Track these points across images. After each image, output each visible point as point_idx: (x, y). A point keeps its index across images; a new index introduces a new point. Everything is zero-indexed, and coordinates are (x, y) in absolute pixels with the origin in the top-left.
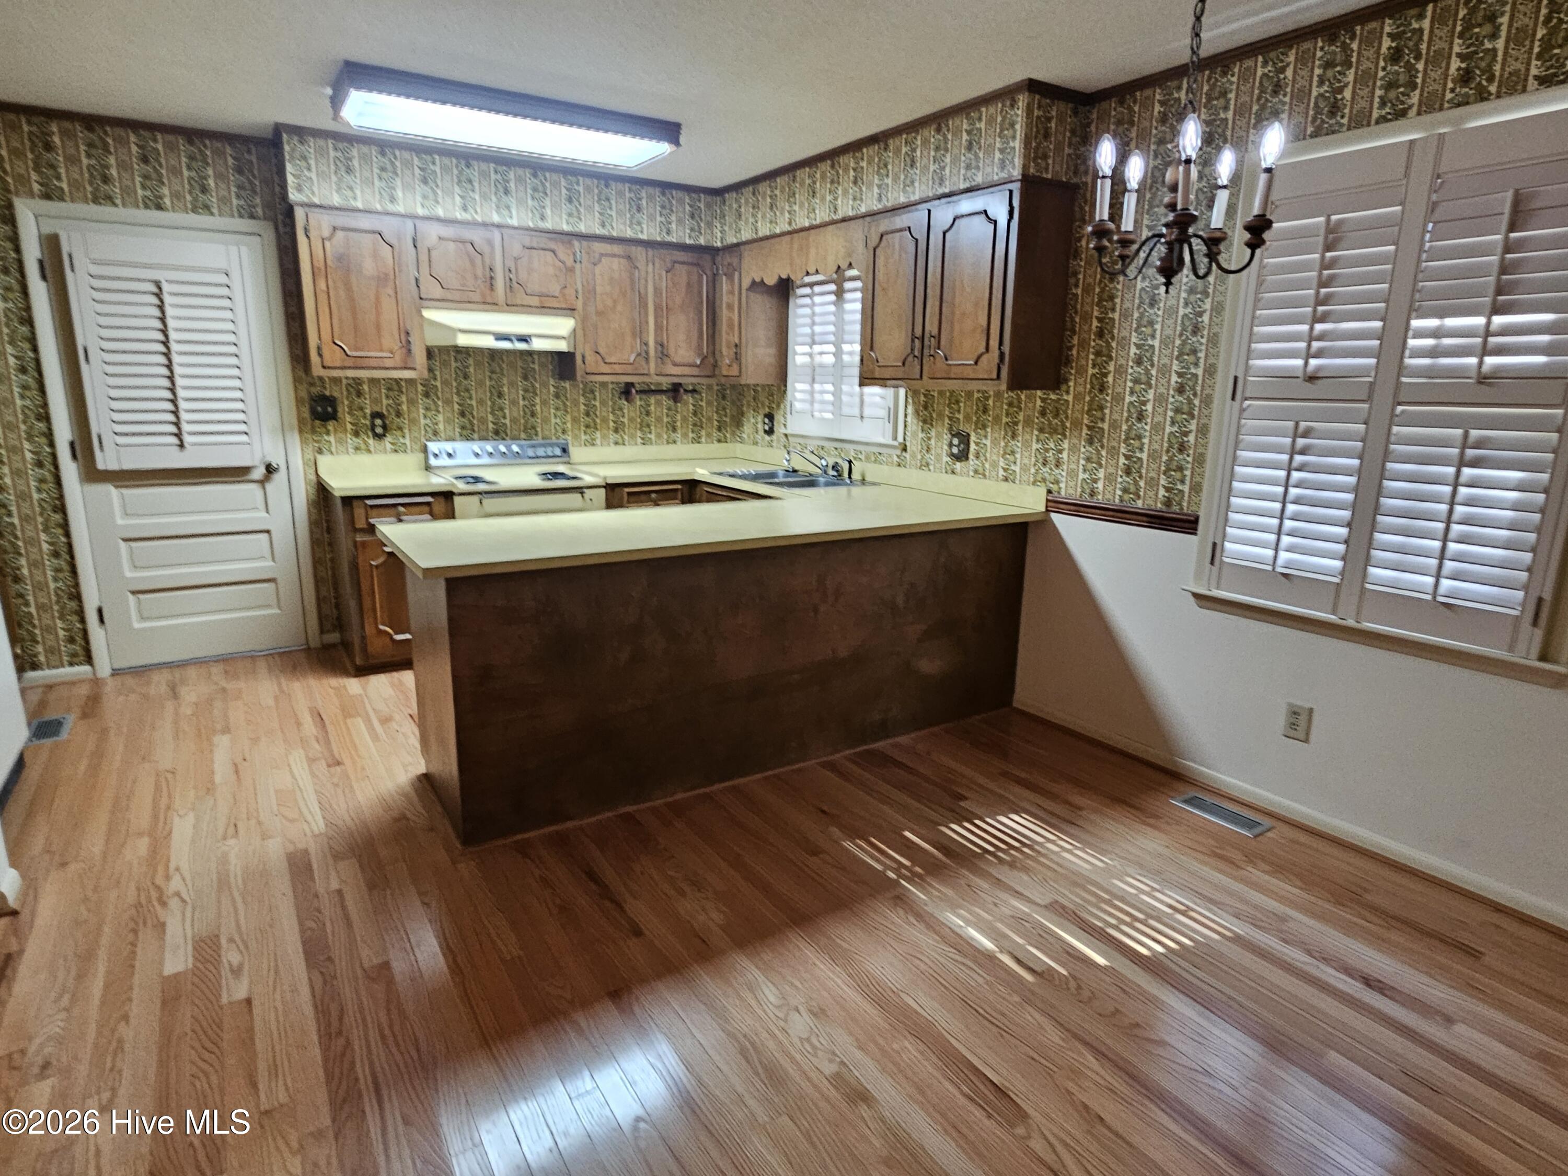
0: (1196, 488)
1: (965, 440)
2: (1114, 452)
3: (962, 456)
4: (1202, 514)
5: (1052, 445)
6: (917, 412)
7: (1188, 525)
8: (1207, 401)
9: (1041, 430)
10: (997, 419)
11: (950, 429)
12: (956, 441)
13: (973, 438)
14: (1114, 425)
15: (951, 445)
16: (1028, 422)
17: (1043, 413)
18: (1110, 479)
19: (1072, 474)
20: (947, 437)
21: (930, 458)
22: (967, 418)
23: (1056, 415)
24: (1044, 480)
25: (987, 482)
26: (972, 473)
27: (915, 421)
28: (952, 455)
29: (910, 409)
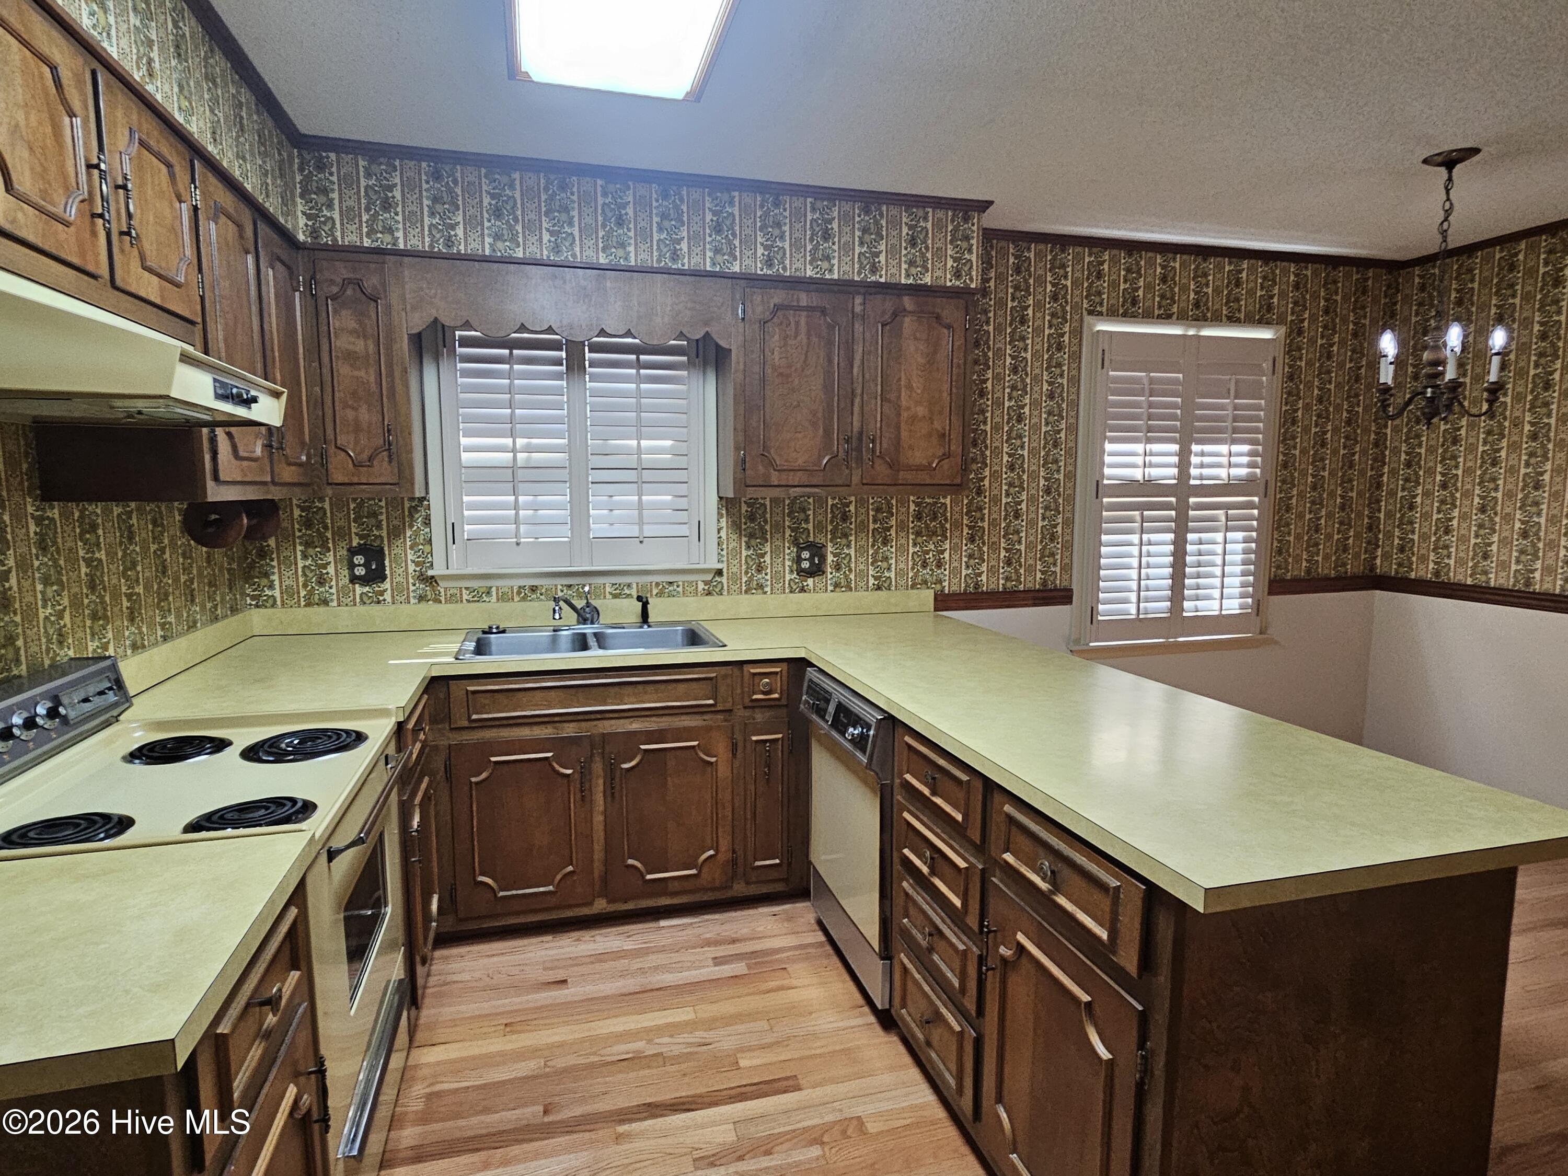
0: (1067, 568)
1: (817, 551)
2: (994, 547)
3: (816, 570)
4: (1074, 587)
5: (932, 547)
6: (736, 526)
7: (1063, 596)
8: (1070, 499)
9: (918, 534)
10: (862, 527)
11: (795, 542)
12: (806, 554)
13: (830, 548)
14: (994, 523)
15: (799, 560)
16: (902, 527)
17: (918, 517)
18: (992, 570)
19: (955, 572)
20: (790, 552)
21: (766, 578)
22: (819, 527)
23: (935, 518)
24: (925, 582)
25: (853, 594)
26: (830, 588)
27: (735, 537)
28: (800, 571)
29: (724, 522)
